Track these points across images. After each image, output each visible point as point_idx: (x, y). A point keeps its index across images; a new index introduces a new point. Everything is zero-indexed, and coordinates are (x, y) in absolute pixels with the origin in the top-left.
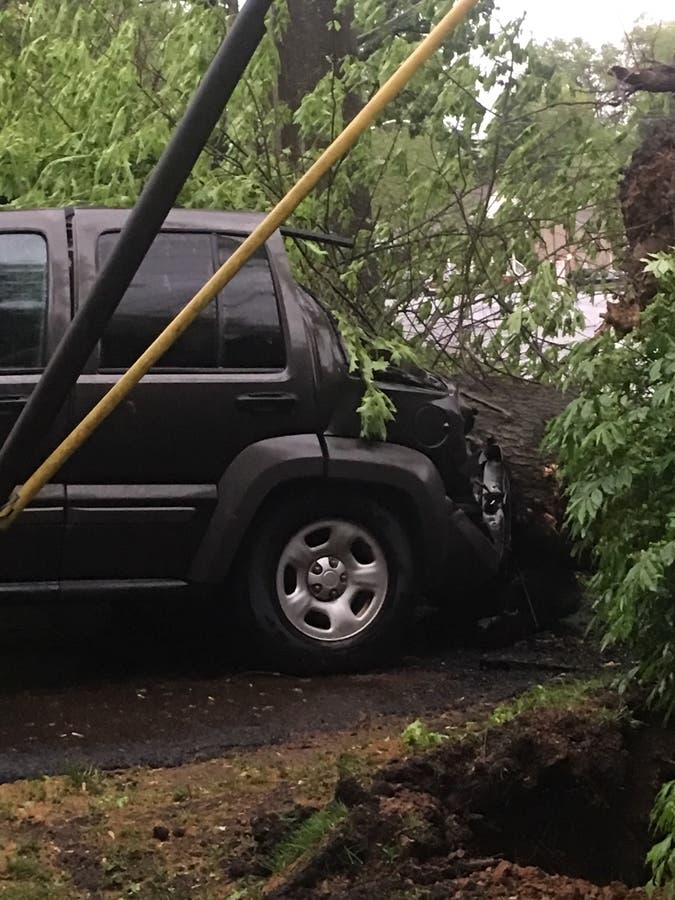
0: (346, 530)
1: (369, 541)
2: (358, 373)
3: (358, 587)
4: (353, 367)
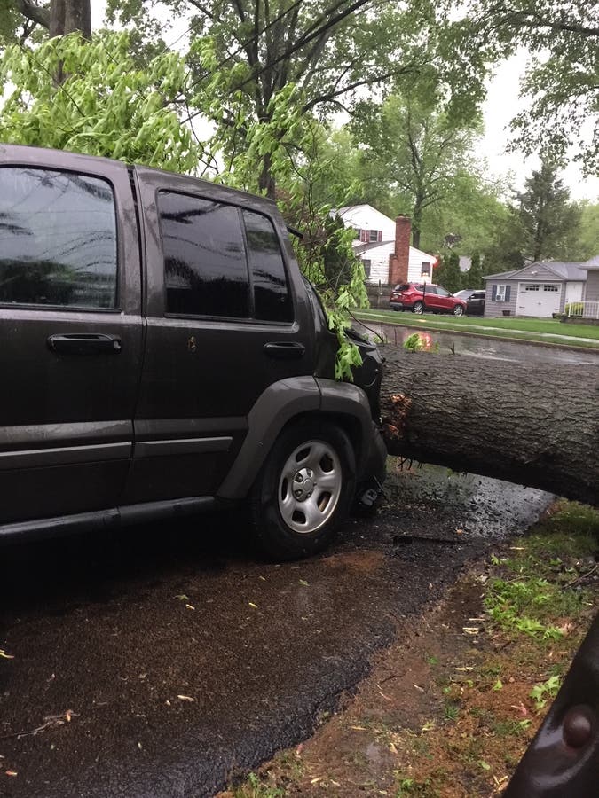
0: (319, 449)
1: (332, 455)
2: (335, 331)
3: (323, 490)
4: (332, 326)
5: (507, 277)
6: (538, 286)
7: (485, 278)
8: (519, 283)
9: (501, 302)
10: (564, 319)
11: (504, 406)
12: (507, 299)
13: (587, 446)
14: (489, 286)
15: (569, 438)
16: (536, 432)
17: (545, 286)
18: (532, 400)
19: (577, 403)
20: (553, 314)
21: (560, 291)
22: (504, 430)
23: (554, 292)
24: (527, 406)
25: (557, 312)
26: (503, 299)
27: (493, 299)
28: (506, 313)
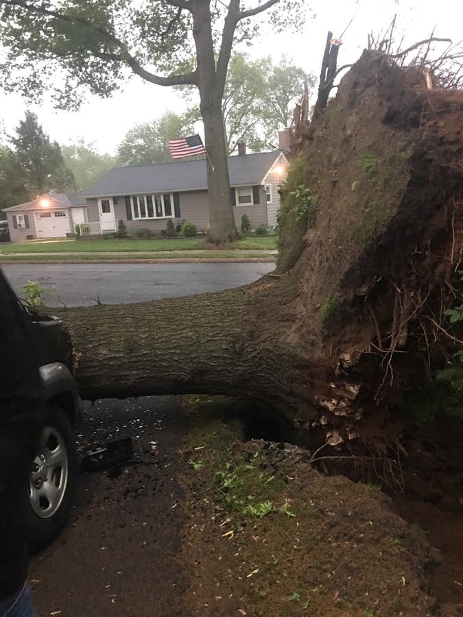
0: (47, 433)
1: (56, 434)
3: (53, 467)
5: (23, 208)
6: (49, 213)
7: (4, 210)
8: (34, 212)
9: (23, 229)
10: (78, 237)
11: (160, 341)
12: (27, 226)
13: (227, 358)
14: (9, 217)
15: (213, 354)
16: (189, 356)
17: (55, 213)
18: (179, 332)
19: (212, 327)
20: (67, 234)
21: (67, 215)
22: (164, 360)
23: (63, 217)
24: (178, 337)
25: (69, 232)
26: (23, 226)
27: (15, 227)
28: (30, 237)
